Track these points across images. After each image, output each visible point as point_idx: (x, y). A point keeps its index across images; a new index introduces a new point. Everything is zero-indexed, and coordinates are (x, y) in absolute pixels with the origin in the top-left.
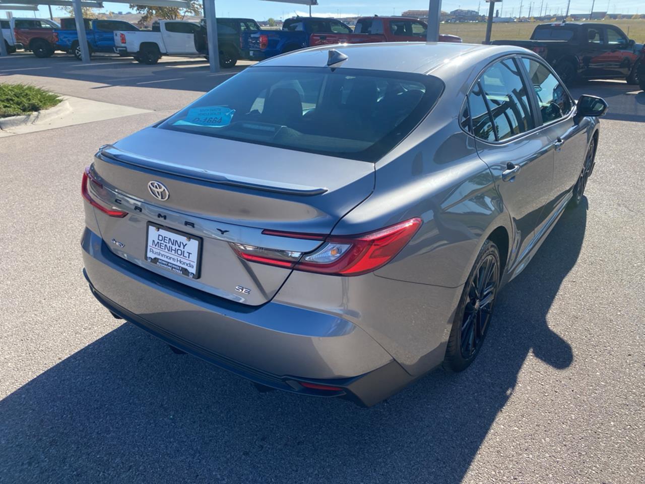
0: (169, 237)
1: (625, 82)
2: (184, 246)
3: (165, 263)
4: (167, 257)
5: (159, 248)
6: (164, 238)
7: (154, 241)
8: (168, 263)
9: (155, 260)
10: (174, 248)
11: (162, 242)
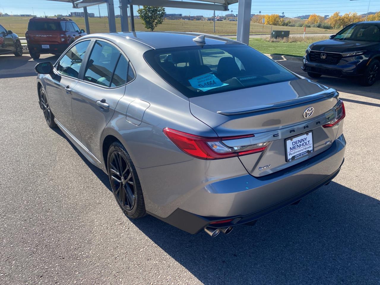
0: (298, 140)
1: (14, 55)
2: (306, 139)
3: (299, 155)
4: (299, 151)
5: (294, 150)
6: (296, 143)
7: (291, 148)
8: (300, 154)
9: (293, 158)
10: (301, 144)
11: (296, 145)
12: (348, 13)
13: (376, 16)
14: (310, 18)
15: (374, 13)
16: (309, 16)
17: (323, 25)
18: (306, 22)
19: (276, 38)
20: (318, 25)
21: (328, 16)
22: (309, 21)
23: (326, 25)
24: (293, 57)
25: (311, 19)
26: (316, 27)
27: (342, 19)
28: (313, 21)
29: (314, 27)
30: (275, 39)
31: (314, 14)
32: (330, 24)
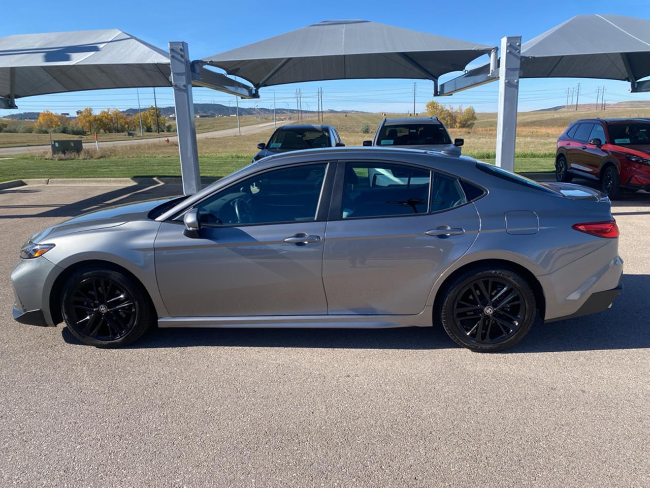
12: (106, 110)
13: (148, 115)
14: (41, 118)
15: (144, 110)
16: (38, 114)
17: (70, 129)
18: (36, 124)
19: (65, 154)
20: (61, 130)
21: (68, 114)
22: (40, 123)
23: (75, 129)
24: (174, 178)
25: (43, 120)
26: (60, 133)
27: (98, 119)
28: (49, 123)
29: (55, 132)
30: (63, 155)
31: (48, 112)
32: (81, 128)
